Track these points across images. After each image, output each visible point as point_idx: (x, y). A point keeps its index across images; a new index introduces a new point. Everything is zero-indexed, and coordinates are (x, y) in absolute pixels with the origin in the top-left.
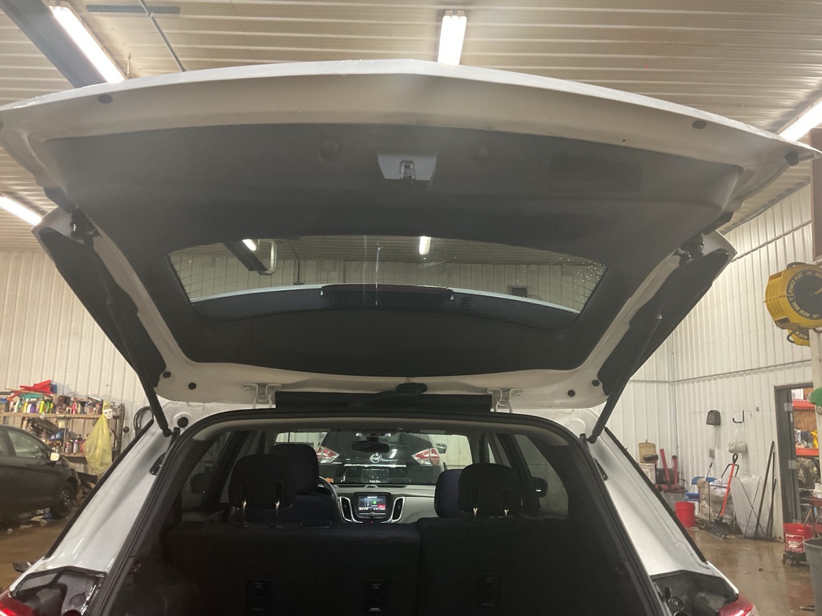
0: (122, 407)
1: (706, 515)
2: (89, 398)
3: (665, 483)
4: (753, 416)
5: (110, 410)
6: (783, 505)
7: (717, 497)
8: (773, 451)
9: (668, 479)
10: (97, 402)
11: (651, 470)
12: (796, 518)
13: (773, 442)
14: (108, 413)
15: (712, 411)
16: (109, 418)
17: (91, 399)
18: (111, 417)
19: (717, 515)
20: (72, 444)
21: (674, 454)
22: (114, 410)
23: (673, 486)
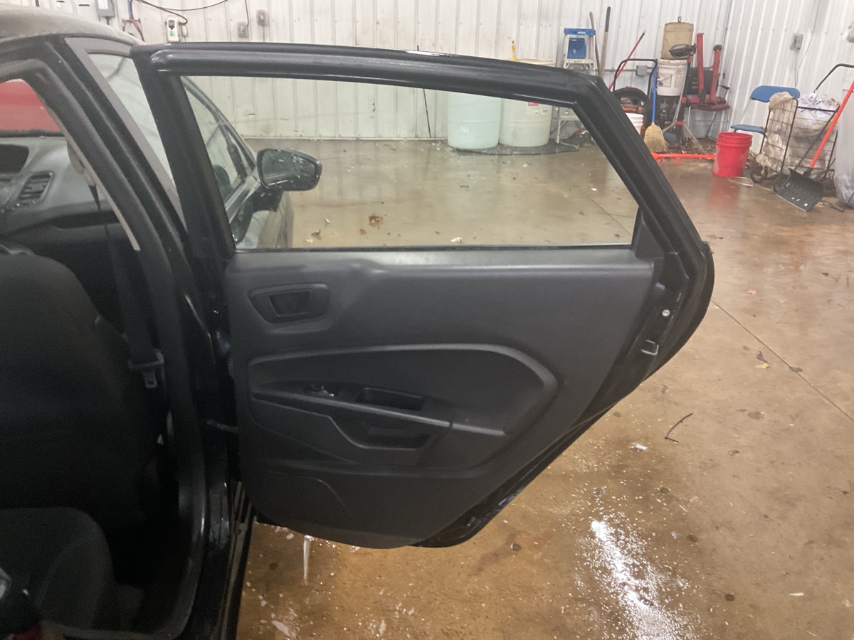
1: (774, 160)
3: (695, 92)
7: (806, 130)
9: (701, 87)
11: (678, 71)
19: (797, 162)
21: (718, 43)
23: (708, 96)
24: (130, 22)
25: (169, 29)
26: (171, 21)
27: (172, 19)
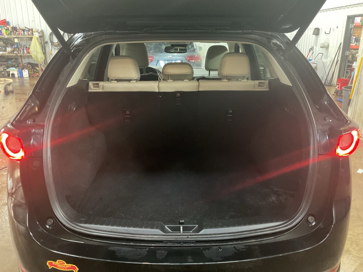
0: (42, 32)
2: (26, 27)
4: (334, 30)
5: (37, 33)
6: (339, 71)
8: (340, 47)
10: (30, 29)
12: (343, 76)
13: (341, 43)
15: (316, 28)
17: (27, 28)
18: (38, 37)
20: (23, 50)
22: (39, 33)
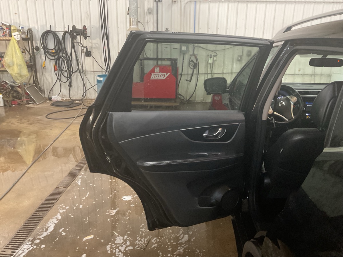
0: (30, 31)
10: (8, 26)
14: (16, 36)
16: (18, 40)
18: (20, 39)
22: (23, 33)
24: (193, 55)
25: (210, 58)
26: (210, 55)
27: (211, 54)
